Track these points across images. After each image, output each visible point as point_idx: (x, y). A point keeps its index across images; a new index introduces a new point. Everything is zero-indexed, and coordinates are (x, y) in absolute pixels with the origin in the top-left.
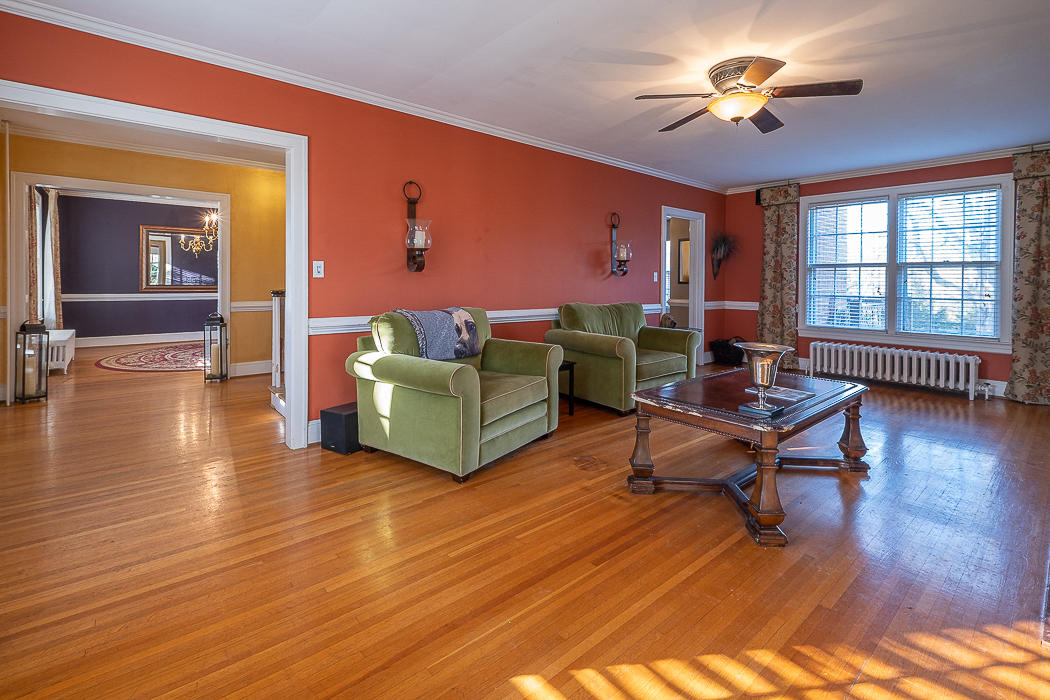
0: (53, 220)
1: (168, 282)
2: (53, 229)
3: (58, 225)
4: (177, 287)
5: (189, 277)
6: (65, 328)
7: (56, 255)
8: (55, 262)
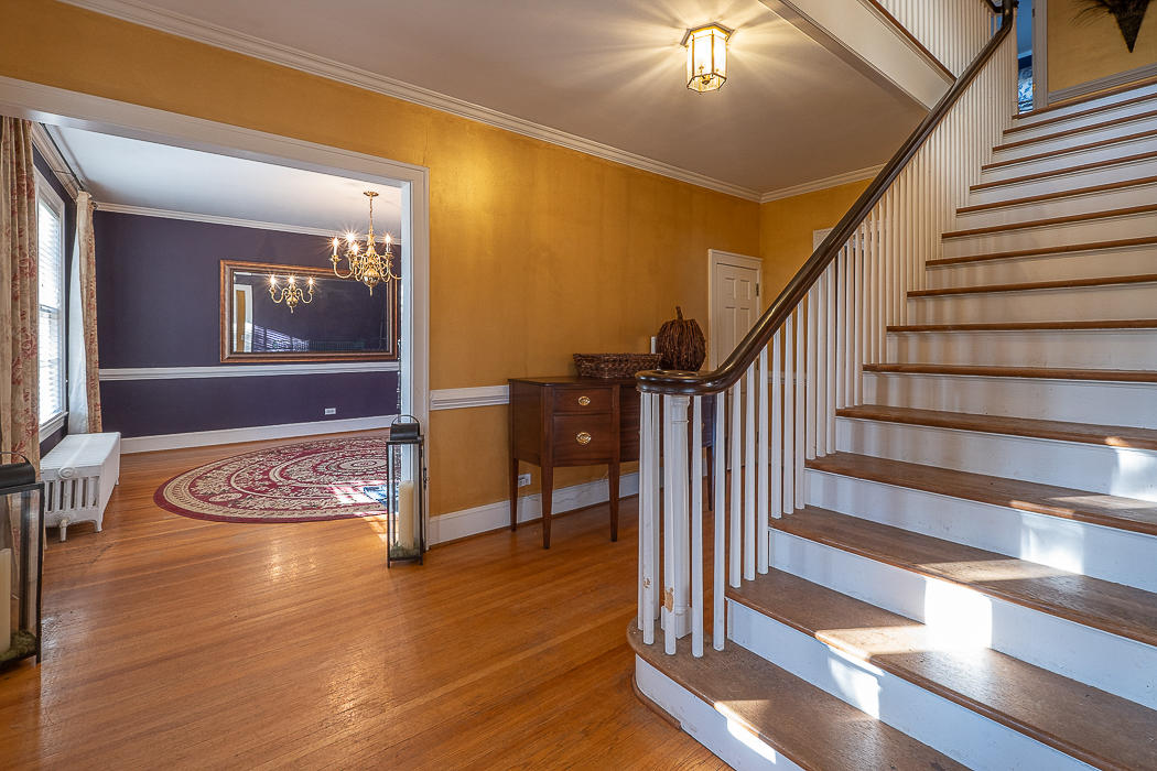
0: (84, 244)
1: (248, 348)
2: (84, 259)
3: (93, 255)
4: (261, 354)
5: (278, 339)
6: (105, 430)
7: (89, 305)
8: (87, 316)
